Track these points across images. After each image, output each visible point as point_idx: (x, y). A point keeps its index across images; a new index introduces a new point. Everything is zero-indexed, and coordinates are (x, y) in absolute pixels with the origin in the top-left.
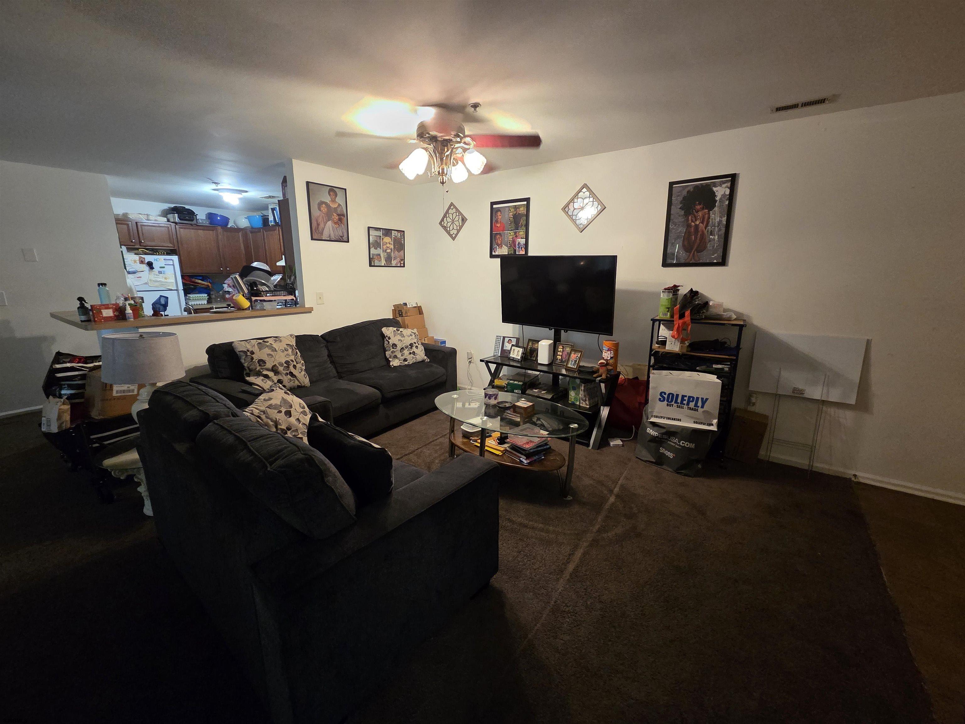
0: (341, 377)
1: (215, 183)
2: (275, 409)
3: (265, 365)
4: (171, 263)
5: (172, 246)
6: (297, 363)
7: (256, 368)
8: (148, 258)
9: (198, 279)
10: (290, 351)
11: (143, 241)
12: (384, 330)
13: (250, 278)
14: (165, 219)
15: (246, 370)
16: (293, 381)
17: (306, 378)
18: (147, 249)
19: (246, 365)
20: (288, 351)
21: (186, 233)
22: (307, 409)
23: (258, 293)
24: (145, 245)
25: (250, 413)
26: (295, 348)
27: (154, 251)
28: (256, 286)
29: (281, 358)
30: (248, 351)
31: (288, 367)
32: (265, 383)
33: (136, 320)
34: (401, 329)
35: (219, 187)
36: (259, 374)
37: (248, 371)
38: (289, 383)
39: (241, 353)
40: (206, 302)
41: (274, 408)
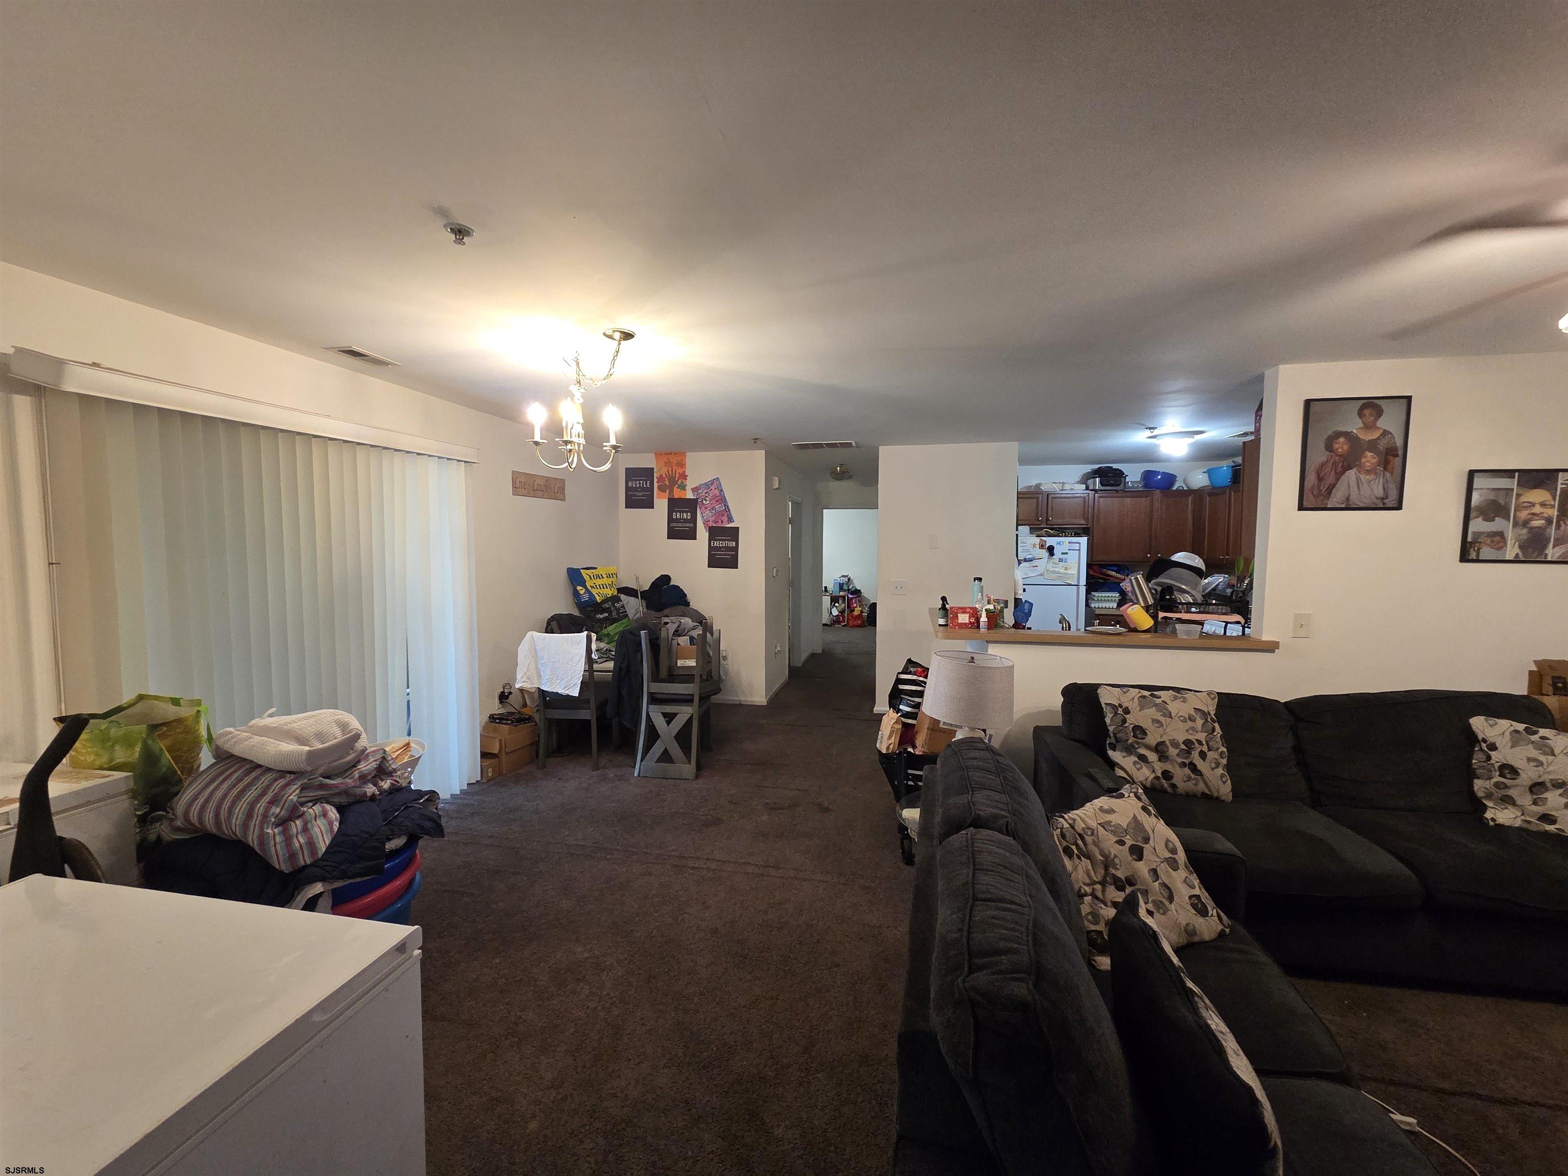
0: (1316, 804)
1: (1150, 428)
2: (1114, 833)
3: (1143, 739)
4: (1077, 546)
5: (1085, 523)
6: (1209, 750)
7: (1128, 740)
8: (1050, 541)
9: (1109, 570)
10: (1200, 722)
11: (1050, 519)
12: (1478, 723)
13: (1164, 579)
14: (1084, 486)
15: (1110, 738)
16: (1194, 782)
17: (1224, 783)
18: (1051, 529)
19: (1111, 729)
20: (1194, 721)
21: (1109, 504)
22: (1181, 856)
23: (1172, 606)
24: (1052, 523)
25: (1069, 824)
26: (1212, 718)
27: (1061, 531)
28: (1171, 594)
29: (1177, 732)
30: (1120, 706)
31: (1189, 752)
32: (1138, 770)
33: (990, 631)
34: (1543, 732)
35: (1156, 432)
36: (1129, 750)
37: (1113, 740)
38: (1185, 782)
39: (1109, 708)
40: (1115, 605)
41: (1112, 831)
